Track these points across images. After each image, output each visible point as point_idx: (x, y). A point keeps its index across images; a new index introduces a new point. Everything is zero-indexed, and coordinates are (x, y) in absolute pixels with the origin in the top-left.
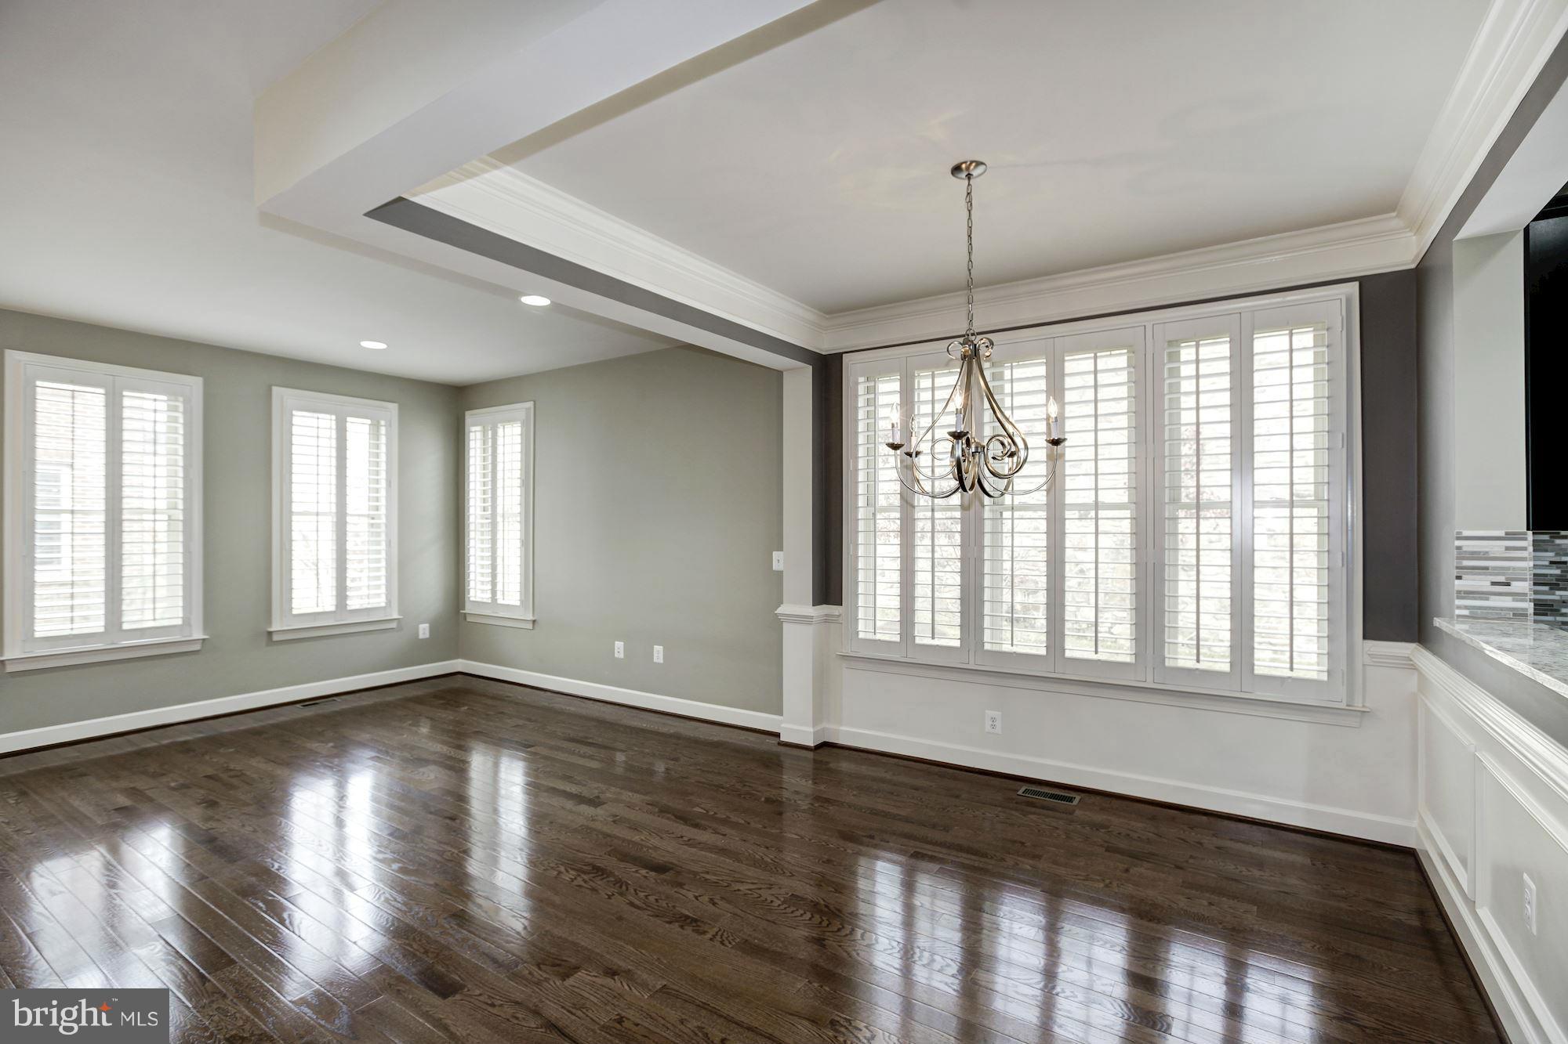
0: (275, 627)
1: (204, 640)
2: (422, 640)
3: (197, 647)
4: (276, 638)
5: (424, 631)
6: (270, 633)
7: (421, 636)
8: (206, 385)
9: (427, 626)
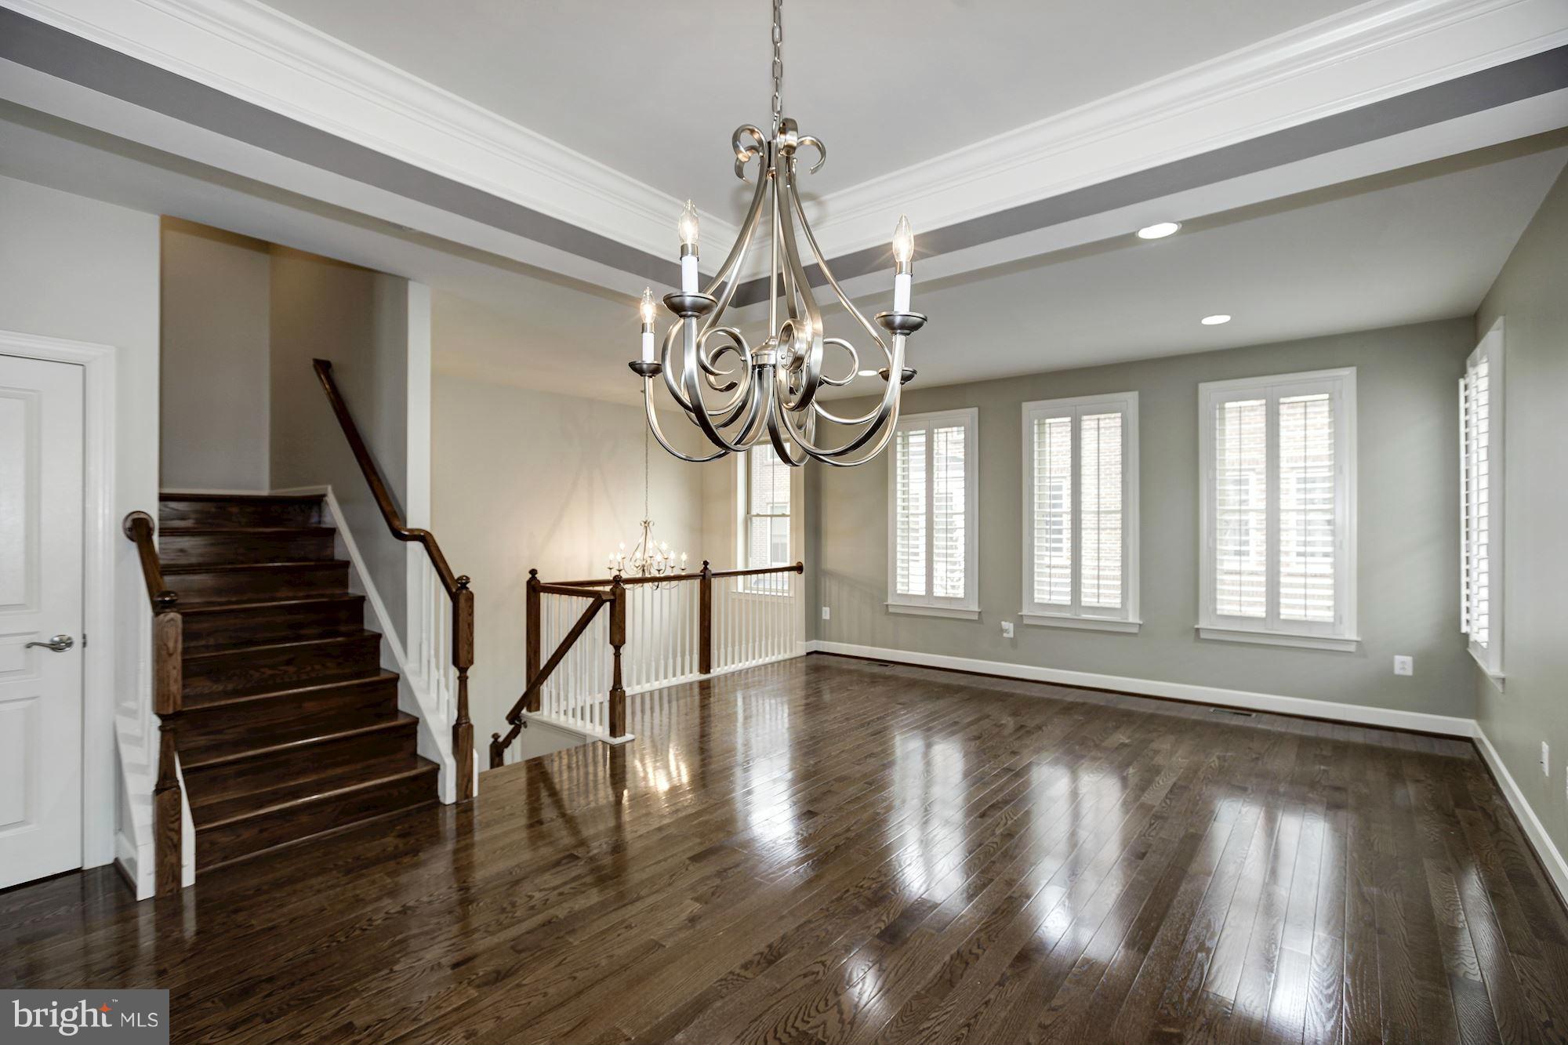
0: (1202, 624)
1: (1140, 625)
2: (1399, 676)
3: (1135, 630)
4: (1203, 635)
5: (1403, 665)
6: (1197, 630)
7: (1398, 671)
8: (1141, 397)
9: (1409, 659)
